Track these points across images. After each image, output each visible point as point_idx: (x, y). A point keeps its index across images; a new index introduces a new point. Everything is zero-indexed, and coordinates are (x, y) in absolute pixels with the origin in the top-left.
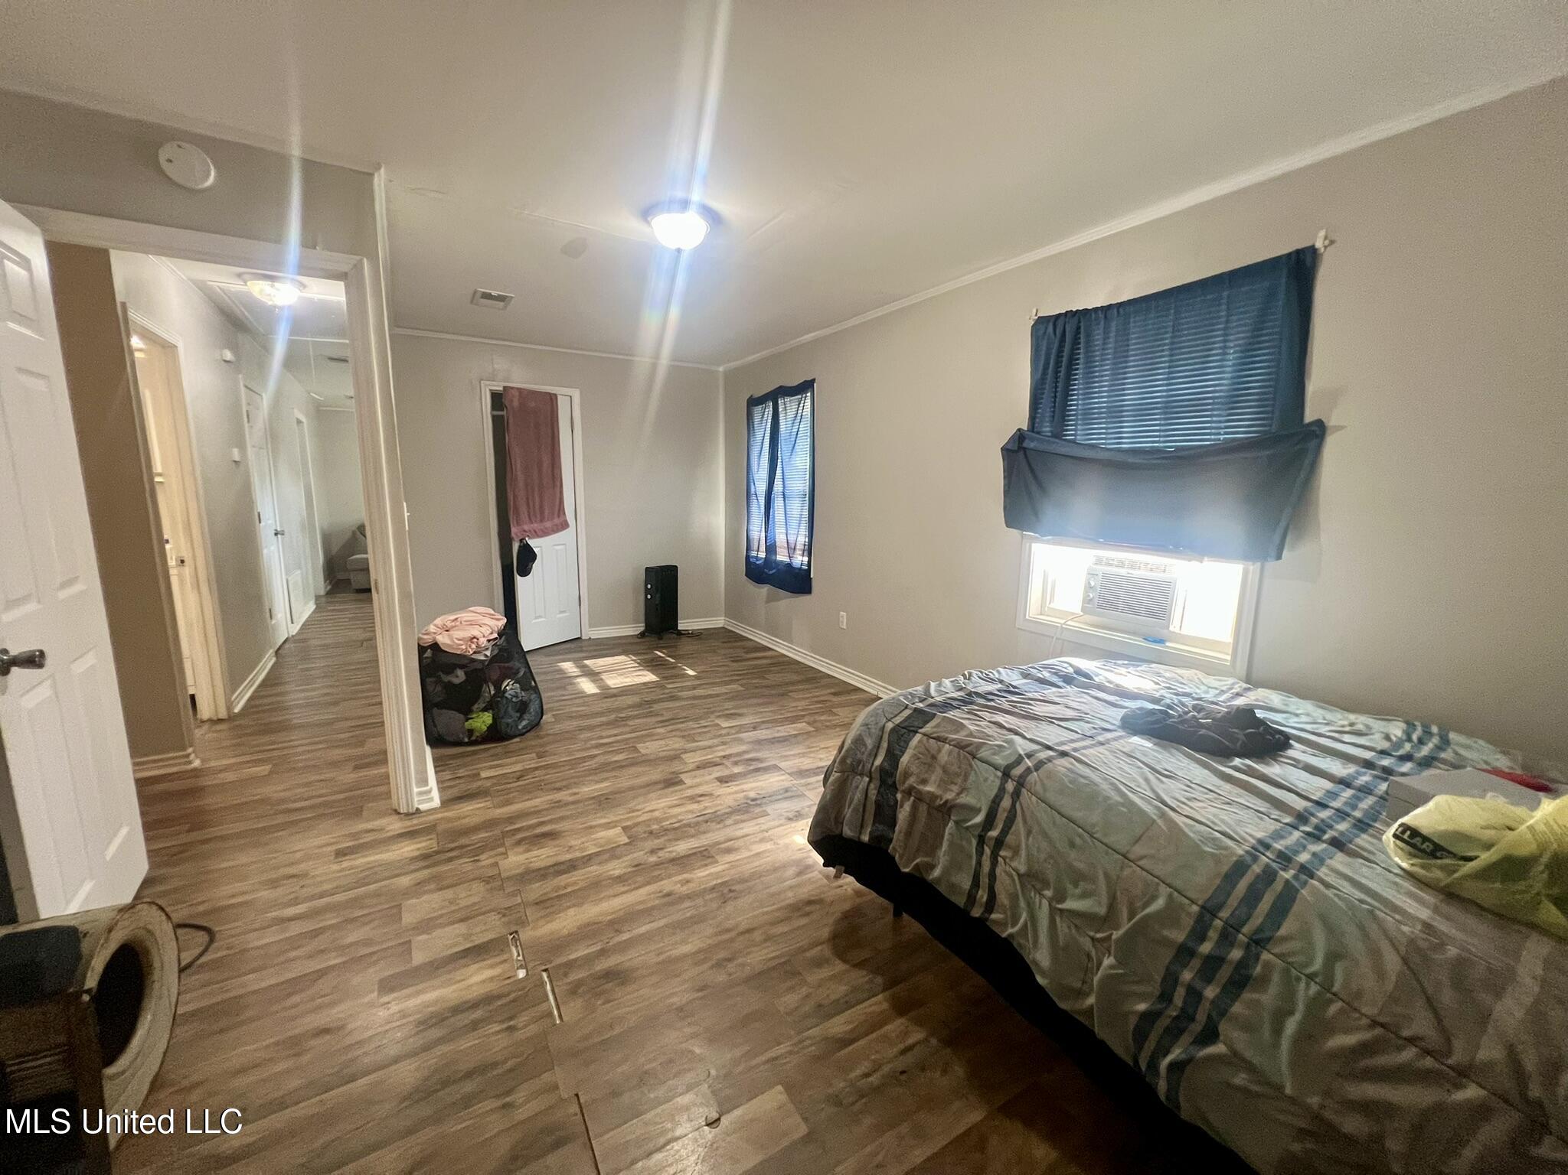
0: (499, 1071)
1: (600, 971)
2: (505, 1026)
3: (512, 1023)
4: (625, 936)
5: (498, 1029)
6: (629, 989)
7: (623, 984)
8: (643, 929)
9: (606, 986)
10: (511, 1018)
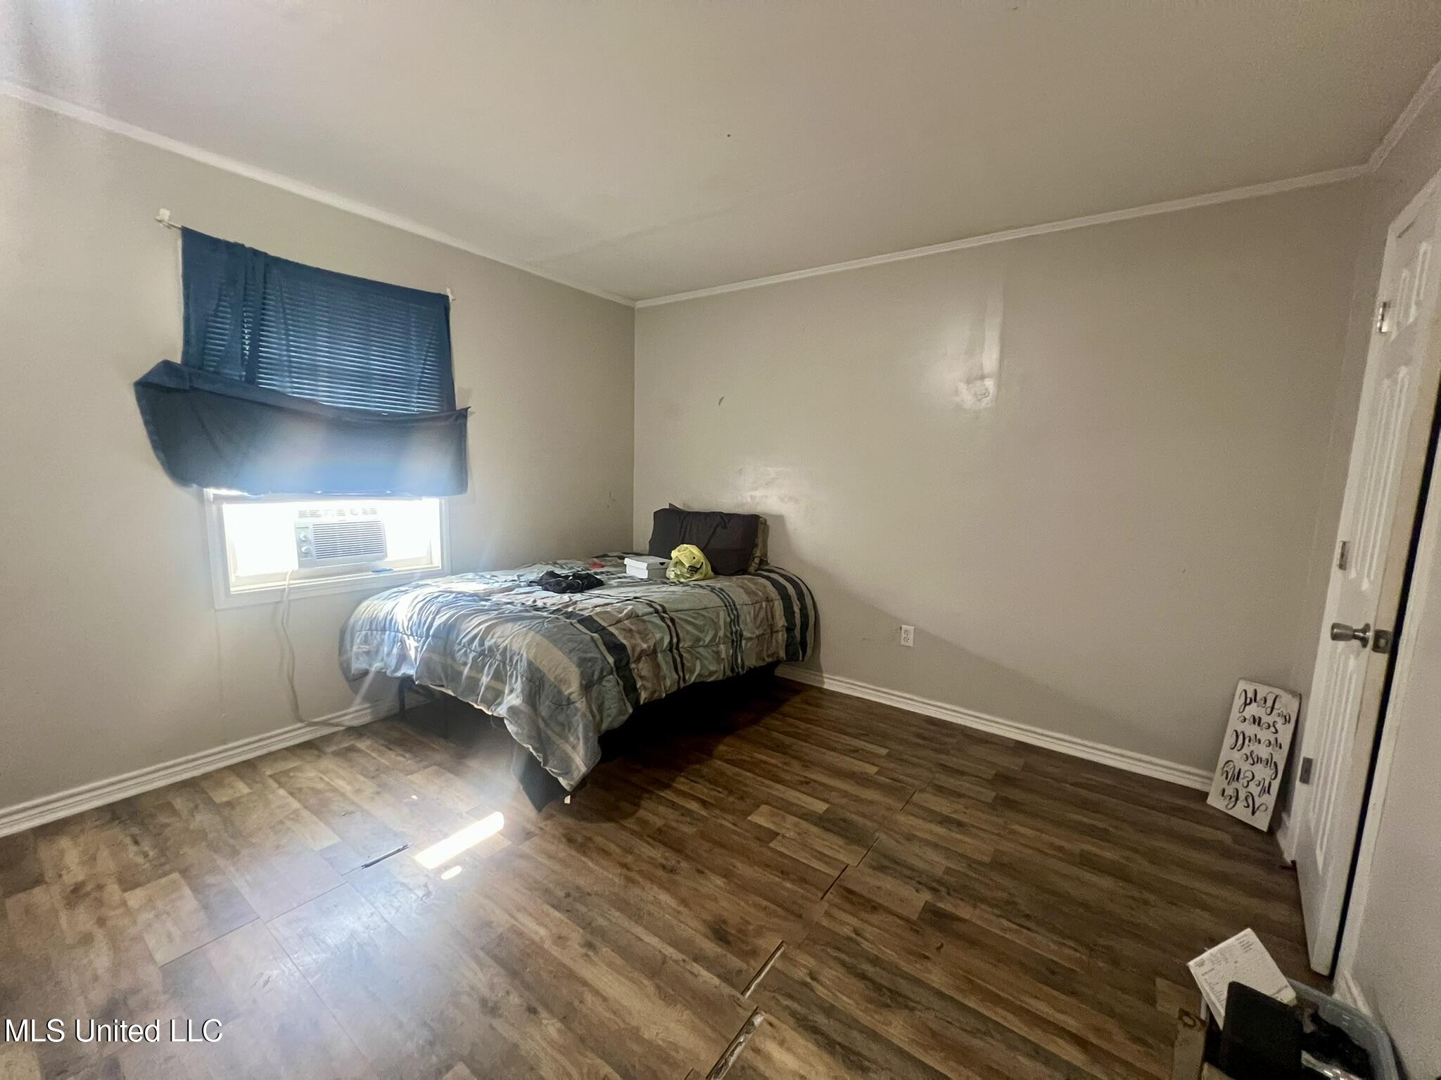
0: (843, 956)
1: (722, 947)
2: (814, 984)
3: (809, 980)
4: (670, 951)
5: (820, 988)
6: (725, 914)
7: (724, 922)
8: (653, 941)
9: (733, 932)
10: (805, 984)
